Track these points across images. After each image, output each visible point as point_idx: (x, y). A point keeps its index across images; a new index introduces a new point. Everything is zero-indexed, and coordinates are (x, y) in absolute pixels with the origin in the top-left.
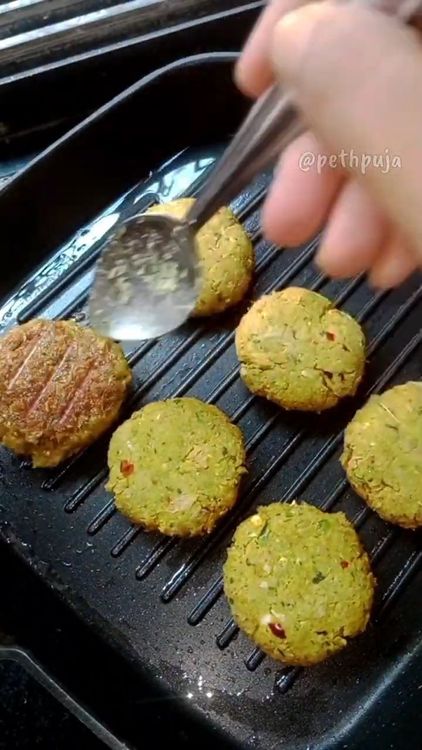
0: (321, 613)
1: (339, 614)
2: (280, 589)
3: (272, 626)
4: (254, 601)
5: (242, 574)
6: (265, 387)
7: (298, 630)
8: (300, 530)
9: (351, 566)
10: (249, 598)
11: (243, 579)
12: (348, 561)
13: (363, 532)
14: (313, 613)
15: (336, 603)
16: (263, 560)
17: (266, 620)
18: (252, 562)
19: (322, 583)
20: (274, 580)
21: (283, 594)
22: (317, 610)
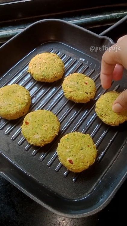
0: (82, 158)
1: (87, 158)
2: (72, 152)
3: (69, 161)
4: (65, 155)
5: (62, 148)
6: (71, 96)
7: (76, 162)
8: (77, 138)
9: (90, 147)
10: (64, 154)
11: (62, 150)
12: (90, 145)
13: (94, 139)
14: (80, 157)
15: (86, 155)
16: (67, 145)
17: (68, 159)
18: (64, 145)
19: (83, 150)
20: (70, 150)
21: (72, 153)
22: (81, 157)
